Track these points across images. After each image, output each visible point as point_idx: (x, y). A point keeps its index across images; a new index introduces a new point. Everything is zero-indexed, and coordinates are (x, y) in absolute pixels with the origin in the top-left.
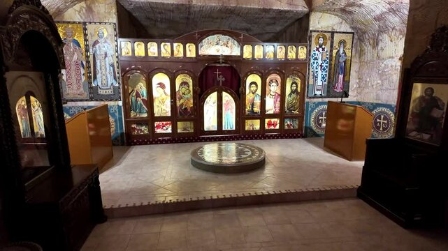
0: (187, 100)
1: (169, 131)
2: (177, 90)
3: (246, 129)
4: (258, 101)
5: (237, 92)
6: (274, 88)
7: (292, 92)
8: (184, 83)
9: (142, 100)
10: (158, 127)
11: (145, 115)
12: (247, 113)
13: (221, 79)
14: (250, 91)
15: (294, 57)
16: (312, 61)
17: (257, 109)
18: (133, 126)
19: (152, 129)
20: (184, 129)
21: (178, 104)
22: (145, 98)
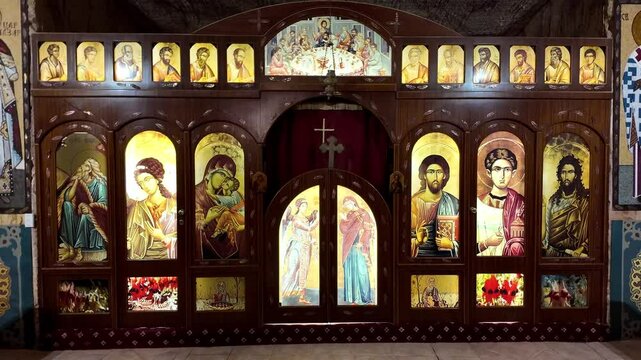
0: (230, 212)
1: (172, 305)
2: (198, 179)
3: (415, 302)
4: (450, 216)
5: (384, 186)
6: (503, 176)
7: (564, 189)
8: (220, 161)
9: (95, 210)
10: (138, 292)
11: (101, 256)
12: (416, 253)
13: (332, 147)
14: (425, 183)
15: (566, 79)
16: (625, 92)
17: (448, 241)
18: (65, 288)
19: (120, 297)
20: (217, 300)
21: (201, 222)
22: (102, 203)
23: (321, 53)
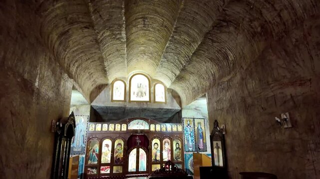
0: (120, 154)
1: (109, 172)
2: (115, 148)
3: (153, 170)
4: (159, 154)
5: (147, 148)
6: (167, 146)
7: (177, 148)
8: (119, 144)
9: (96, 154)
10: (103, 169)
11: (96, 163)
12: (153, 160)
13: (139, 141)
14: (154, 148)
15: (176, 130)
16: (185, 132)
17: (158, 158)
18: (88, 169)
19: (99, 170)
20: (117, 171)
21: (115, 156)
22: (97, 152)
23: (138, 125)
